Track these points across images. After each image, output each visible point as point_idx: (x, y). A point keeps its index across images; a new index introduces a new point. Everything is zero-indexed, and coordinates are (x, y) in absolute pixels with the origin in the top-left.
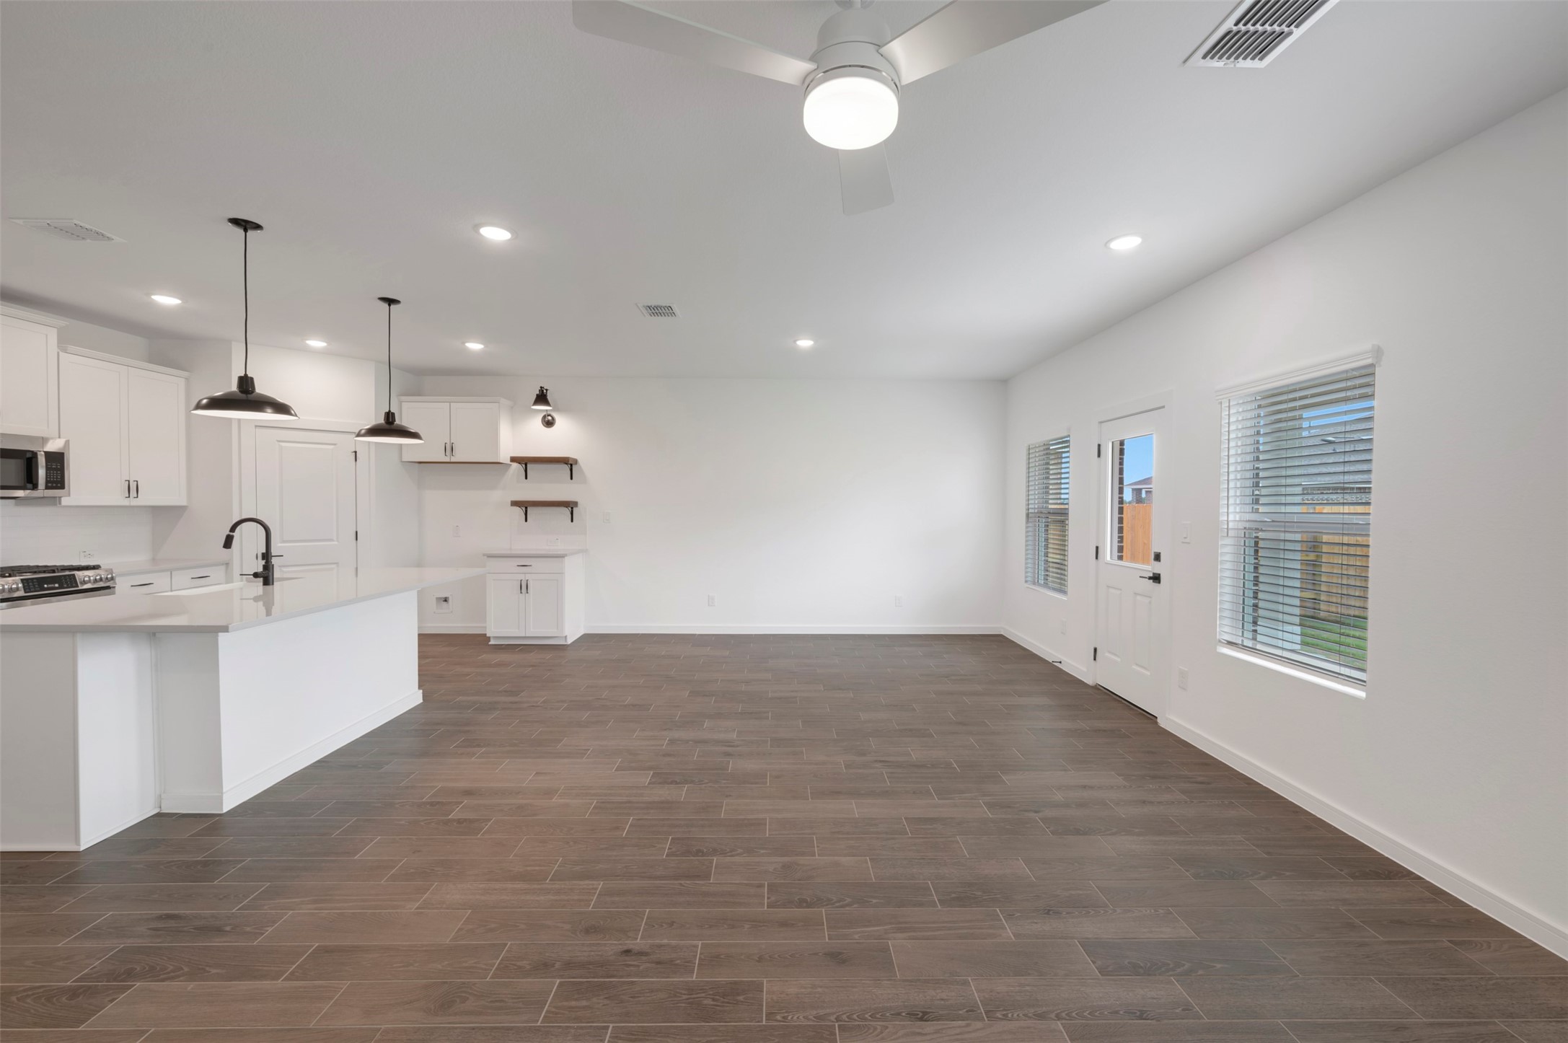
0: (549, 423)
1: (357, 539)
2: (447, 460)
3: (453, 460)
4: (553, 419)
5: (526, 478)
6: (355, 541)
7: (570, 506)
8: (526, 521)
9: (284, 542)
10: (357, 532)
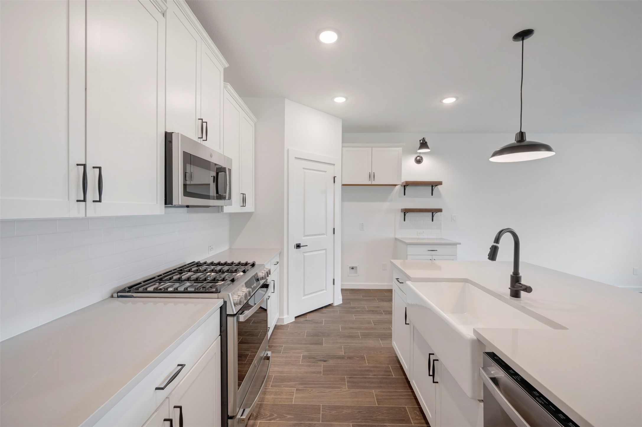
0: (419, 161)
1: (334, 233)
2: (370, 183)
3: (374, 183)
4: (421, 157)
5: (405, 195)
6: (333, 234)
7: (434, 212)
8: (405, 220)
9: (305, 236)
10: (334, 229)
